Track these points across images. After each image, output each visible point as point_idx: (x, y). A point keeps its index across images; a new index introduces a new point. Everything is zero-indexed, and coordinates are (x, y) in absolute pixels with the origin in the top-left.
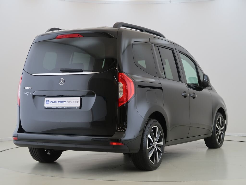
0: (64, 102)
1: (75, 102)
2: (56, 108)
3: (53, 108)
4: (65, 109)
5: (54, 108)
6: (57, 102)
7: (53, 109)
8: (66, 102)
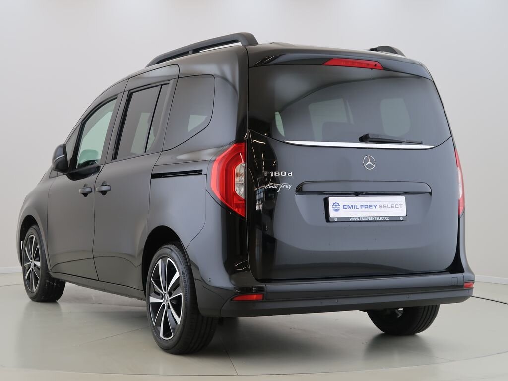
0: (373, 207)
1: (396, 206)
2: (358, 219)
3: (351, 219)
4: (379, 221)
5: (354, 219)
6: (359, 206)
7: (350, 221)
8: (378, 207)
